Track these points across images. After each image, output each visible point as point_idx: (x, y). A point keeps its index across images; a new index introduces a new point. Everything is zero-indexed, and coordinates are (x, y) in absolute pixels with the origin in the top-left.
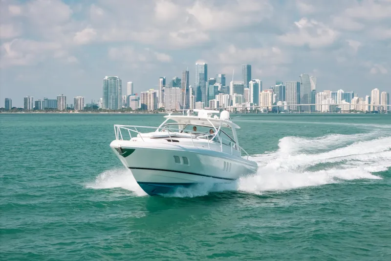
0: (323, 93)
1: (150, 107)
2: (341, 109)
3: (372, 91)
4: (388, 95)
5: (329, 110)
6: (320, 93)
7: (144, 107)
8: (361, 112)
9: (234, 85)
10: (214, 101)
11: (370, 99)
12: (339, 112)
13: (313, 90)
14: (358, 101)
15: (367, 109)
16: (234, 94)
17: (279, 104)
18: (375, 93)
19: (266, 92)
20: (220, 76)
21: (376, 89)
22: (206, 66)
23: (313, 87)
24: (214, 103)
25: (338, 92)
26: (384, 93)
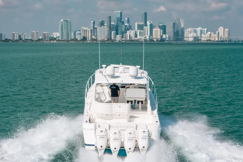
0: (189, 30)
1: (89, 38)
2: (201, 39)
3: (219, 29)
4: (229, 31)
5: (193, 40)
6: (187, 29)
7: (85, 39)
8: (214, 41)
9: (138, 25)
10: (127, 35)
11: (218, 33)
12: (200, 41)
13: (182, 28)
14: (210, 34)
15: (217, 39)
16: (138, 30)
17: (164, 36)
18: (221, 29)
19: (156, 29)
20: (126, 19)
21: (221, 27)
22: (121, 13)
23: (182, 26)
24: (127, 36)
25: (198, 29)
26: (227, 30)
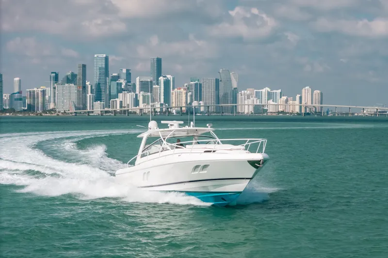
0: (246, 92)
1: (38, 108)
2: (267, 110)
3: (303, 90)
4: (321, 94)
5: (253, 112)
6: (243, 92)
7: (31, 108)
8: (291, 113)
9: (141, 82)
10: (116, 101)
11: (301, 98)
12: (265, 114)
13: (235, 89)
14: (287, 101)
15: (297, 110)
16: (141, 92)
17: (195, 103)
18: (306, 92)
19: (179, 91)
20: (124, 71)
21: (307, 88)
22: (106, 59)
23: (235, 84)
24: (116, 103)
25: (263, 90)
26: (317, 92)
